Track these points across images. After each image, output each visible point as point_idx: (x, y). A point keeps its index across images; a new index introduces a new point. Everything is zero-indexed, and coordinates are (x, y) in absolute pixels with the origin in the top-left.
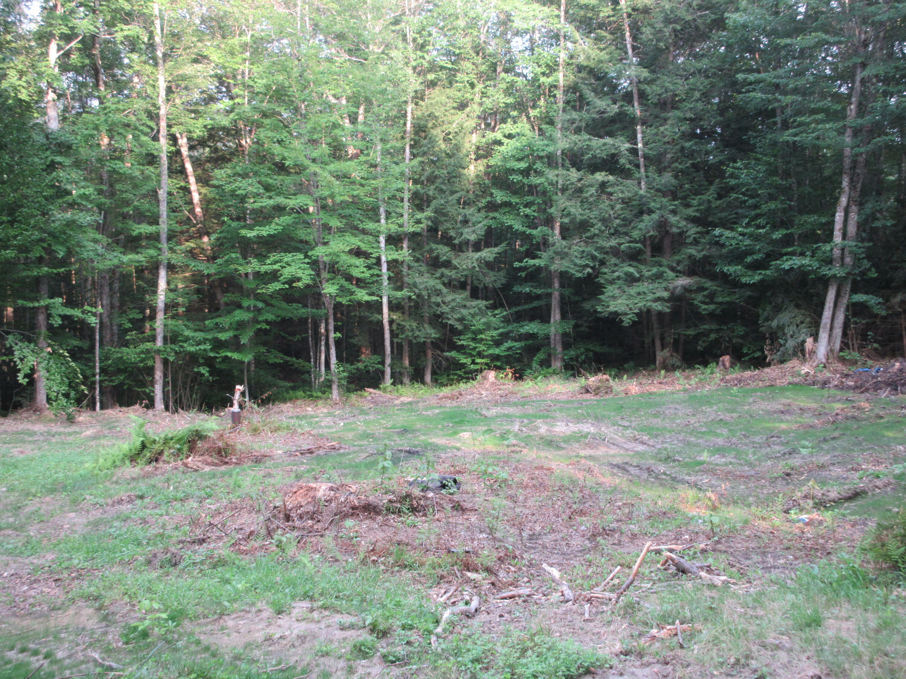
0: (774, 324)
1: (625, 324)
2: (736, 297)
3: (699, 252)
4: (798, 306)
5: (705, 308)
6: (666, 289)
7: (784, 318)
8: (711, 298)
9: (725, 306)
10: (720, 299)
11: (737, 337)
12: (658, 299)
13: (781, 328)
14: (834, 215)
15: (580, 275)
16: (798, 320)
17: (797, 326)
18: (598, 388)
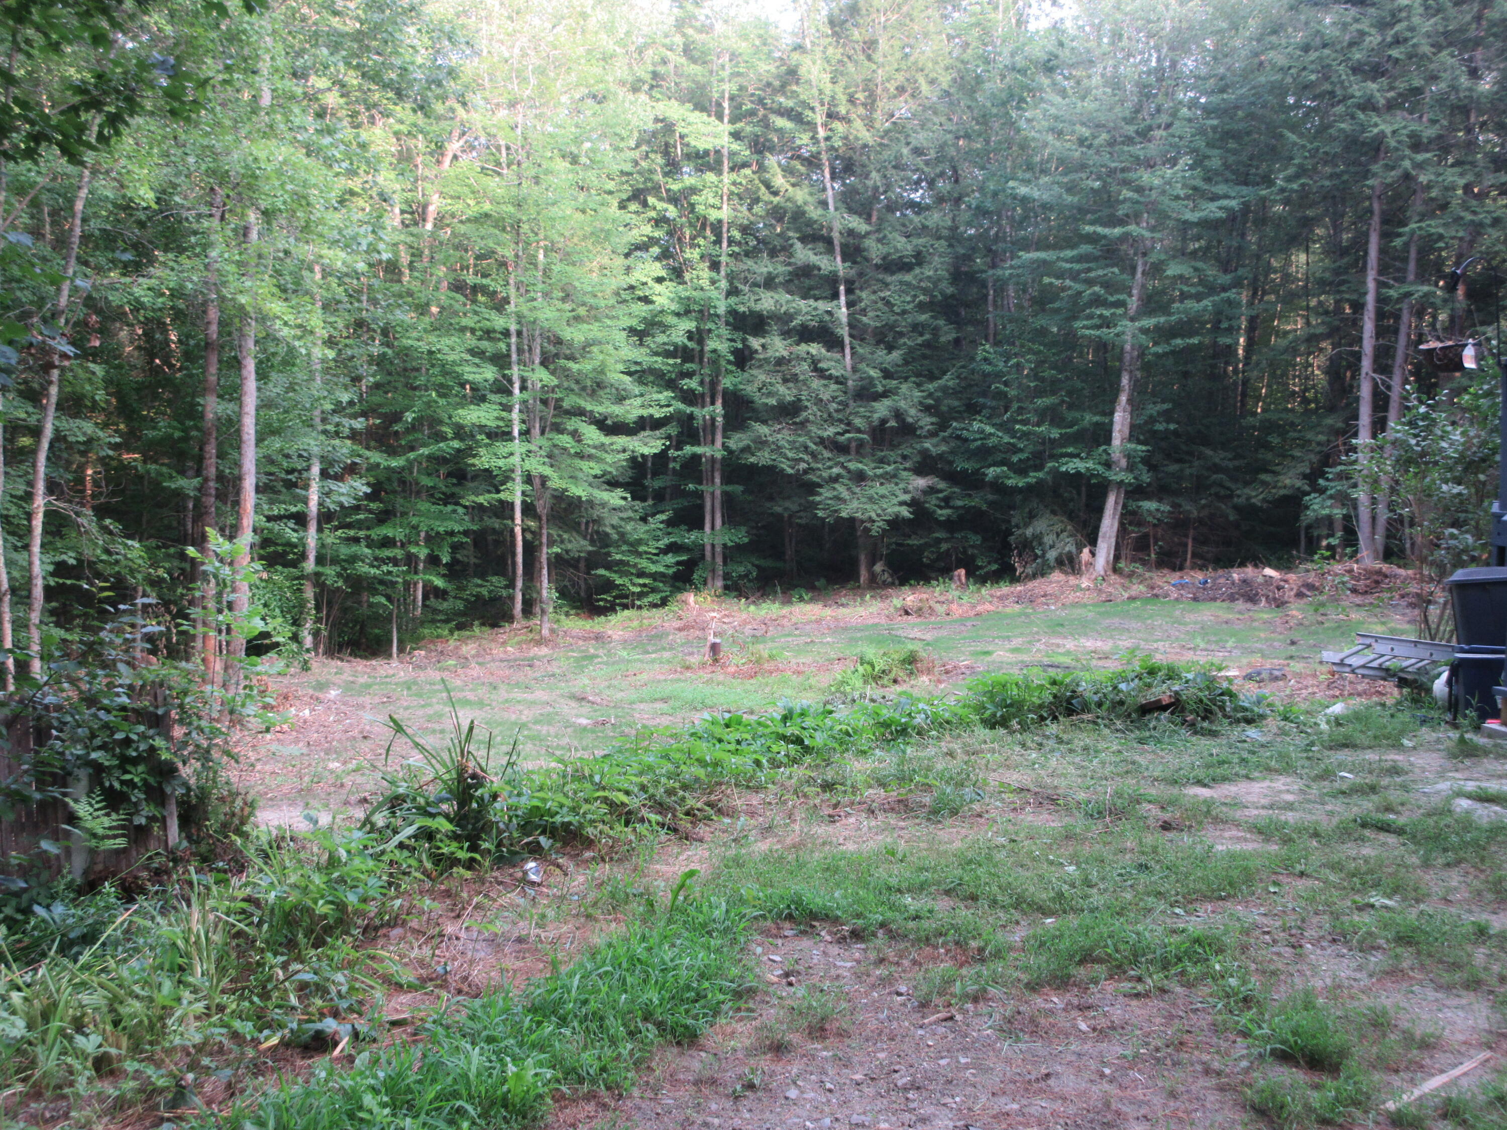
0: (1029, 532)
1: (874, 533)
2: (977, 501)
3: (935, 446)
4: (1054, 512)
5: (943, 513)
6: (906, 491)
7: (1040, 526)
8: (946, 502)
9: (961, 512)
10: (959, 503)
11: (972, 547)
12: (902, 504)
13: (1039, 538)
14: (1112, 413)
15: (790, 471)
16: (1058, 527)
17: (1058, 535)
18: (920, 609)
